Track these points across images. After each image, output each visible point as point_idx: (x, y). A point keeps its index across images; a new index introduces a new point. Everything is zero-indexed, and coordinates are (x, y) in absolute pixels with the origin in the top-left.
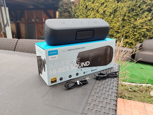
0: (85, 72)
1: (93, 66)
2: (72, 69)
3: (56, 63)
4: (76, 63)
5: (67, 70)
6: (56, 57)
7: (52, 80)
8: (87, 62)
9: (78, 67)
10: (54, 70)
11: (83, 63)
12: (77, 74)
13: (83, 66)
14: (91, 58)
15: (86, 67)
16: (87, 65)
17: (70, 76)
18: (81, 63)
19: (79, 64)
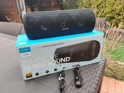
0: (64, 68)
1: (75, 62)
2: (48, 65)
3: (29, 60)
4: (53, 58)
5: (43, 66)
6: (28, 54)
7: (27, 76)
8: (66, 58)
9: (56, 63)
10: (28, 66)
11: (62, 59)
12: (55, 70)
13: (62, 62)
14: (72, 54)
15: (66, 62)
16: (67, 61)
17: (47, 72)
18: (60, 59)
19: (57, 60)
